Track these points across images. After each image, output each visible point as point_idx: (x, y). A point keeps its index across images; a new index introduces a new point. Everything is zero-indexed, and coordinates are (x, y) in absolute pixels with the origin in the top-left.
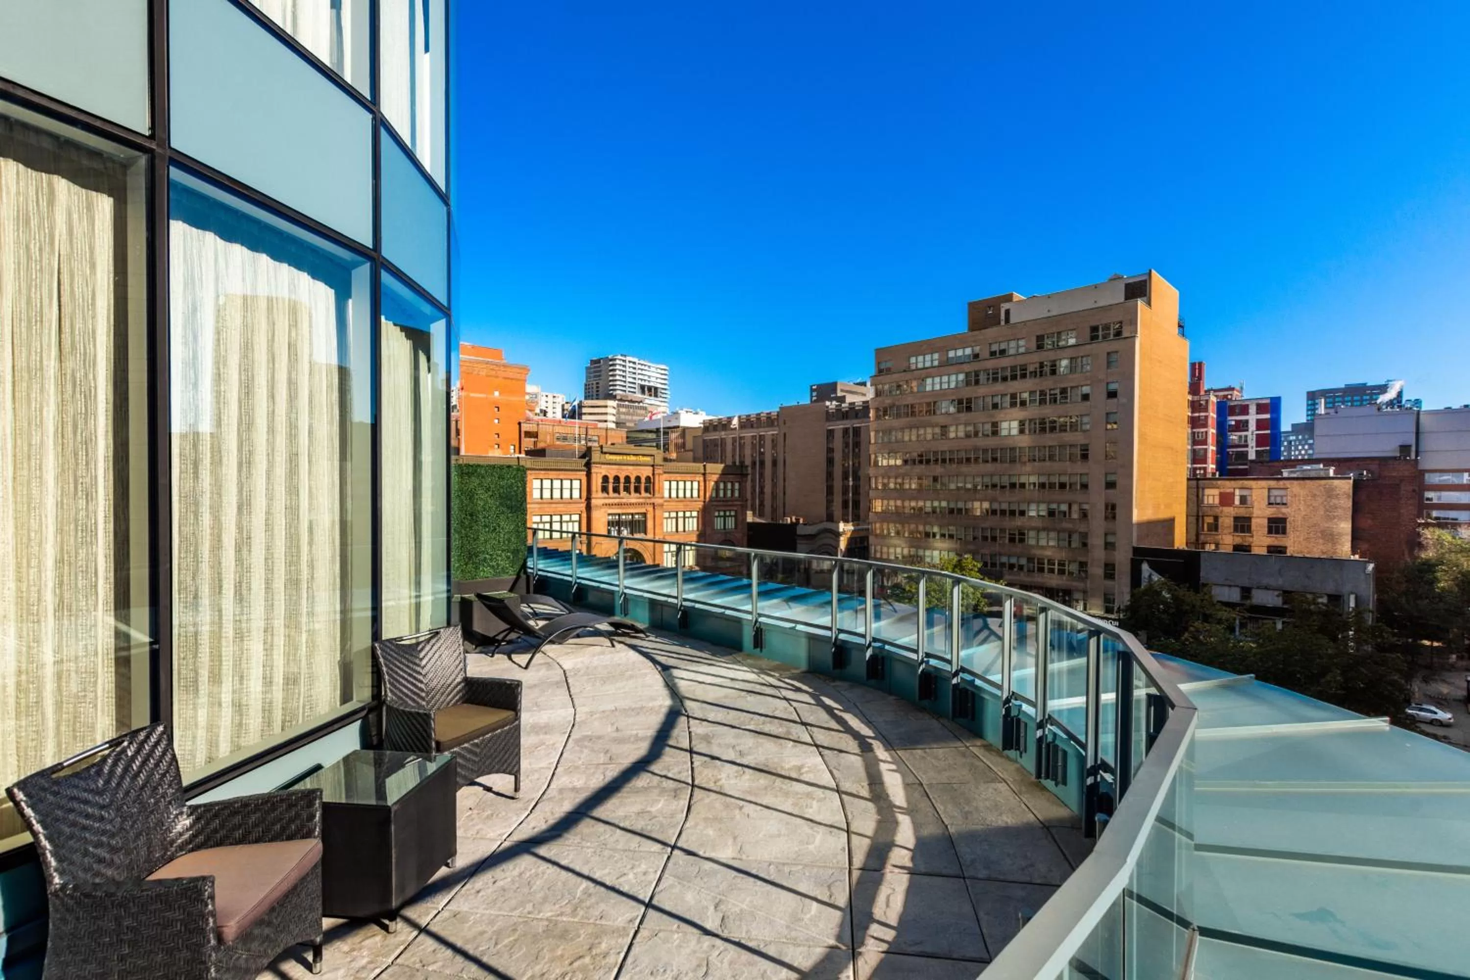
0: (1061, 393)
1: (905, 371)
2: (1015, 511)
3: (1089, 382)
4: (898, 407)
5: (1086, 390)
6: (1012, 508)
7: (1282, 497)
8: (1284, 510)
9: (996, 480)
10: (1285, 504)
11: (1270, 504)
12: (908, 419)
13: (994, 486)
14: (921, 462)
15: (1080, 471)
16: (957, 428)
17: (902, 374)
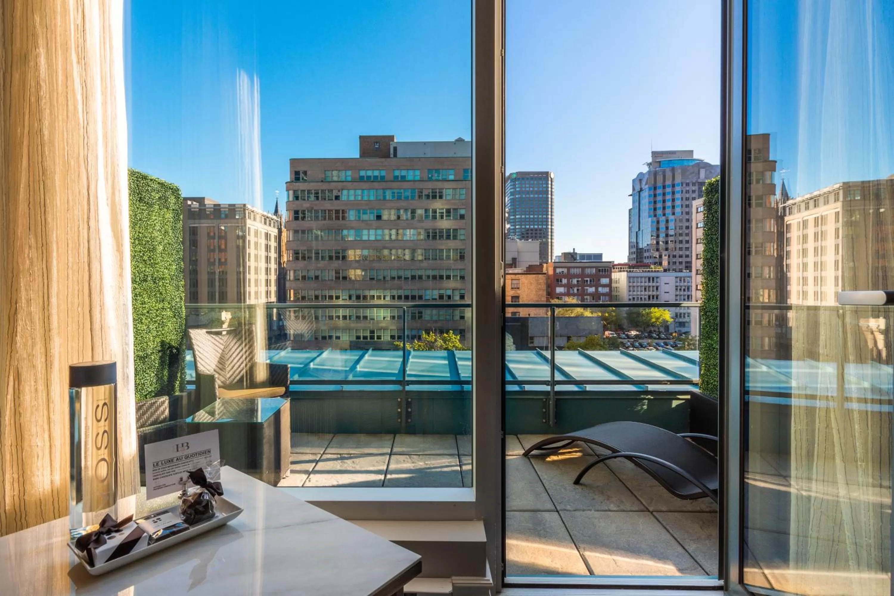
0: (446, 212)
1: (322, 181)
2: (415, 296)
3: (464, 207)
4: (317, 211)
5: (463, 212)
6: (414, 294)
7: (517, 284)
8: (519, 292)
9: (401, 273)
10: (518, 288)
11: (512, 288)
12: (324, 222)
13: (399, 278)
14: (337, 258)
15: (460, 267)
16: (369, 232)
17: (320, 184)
